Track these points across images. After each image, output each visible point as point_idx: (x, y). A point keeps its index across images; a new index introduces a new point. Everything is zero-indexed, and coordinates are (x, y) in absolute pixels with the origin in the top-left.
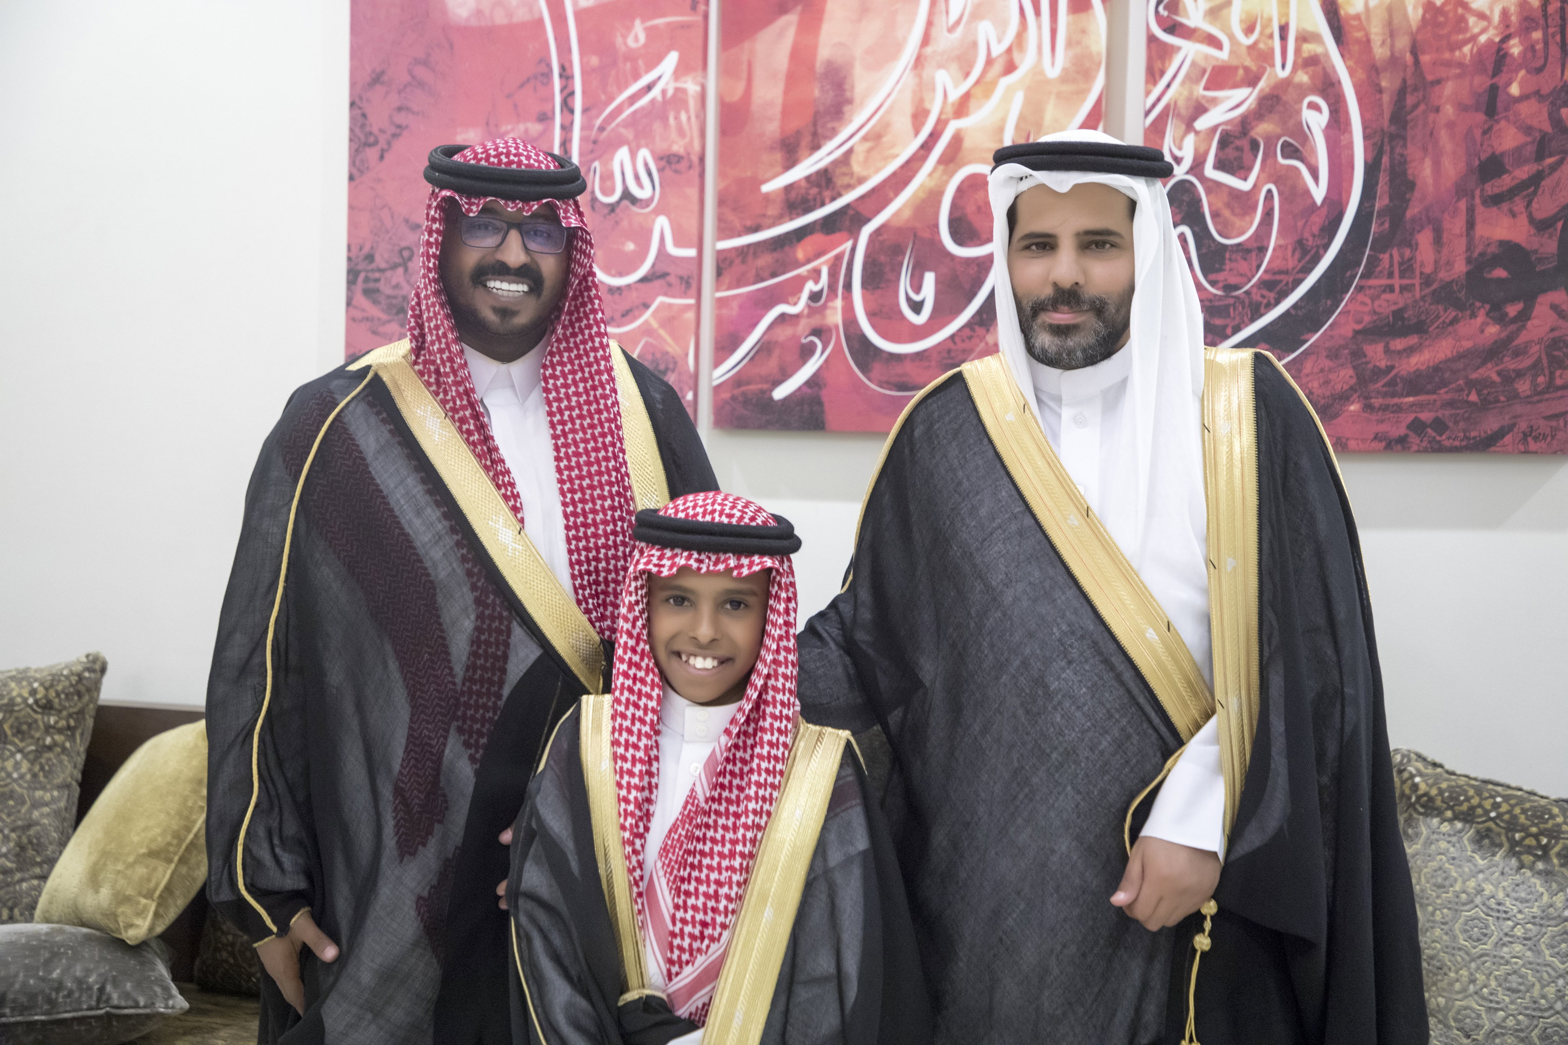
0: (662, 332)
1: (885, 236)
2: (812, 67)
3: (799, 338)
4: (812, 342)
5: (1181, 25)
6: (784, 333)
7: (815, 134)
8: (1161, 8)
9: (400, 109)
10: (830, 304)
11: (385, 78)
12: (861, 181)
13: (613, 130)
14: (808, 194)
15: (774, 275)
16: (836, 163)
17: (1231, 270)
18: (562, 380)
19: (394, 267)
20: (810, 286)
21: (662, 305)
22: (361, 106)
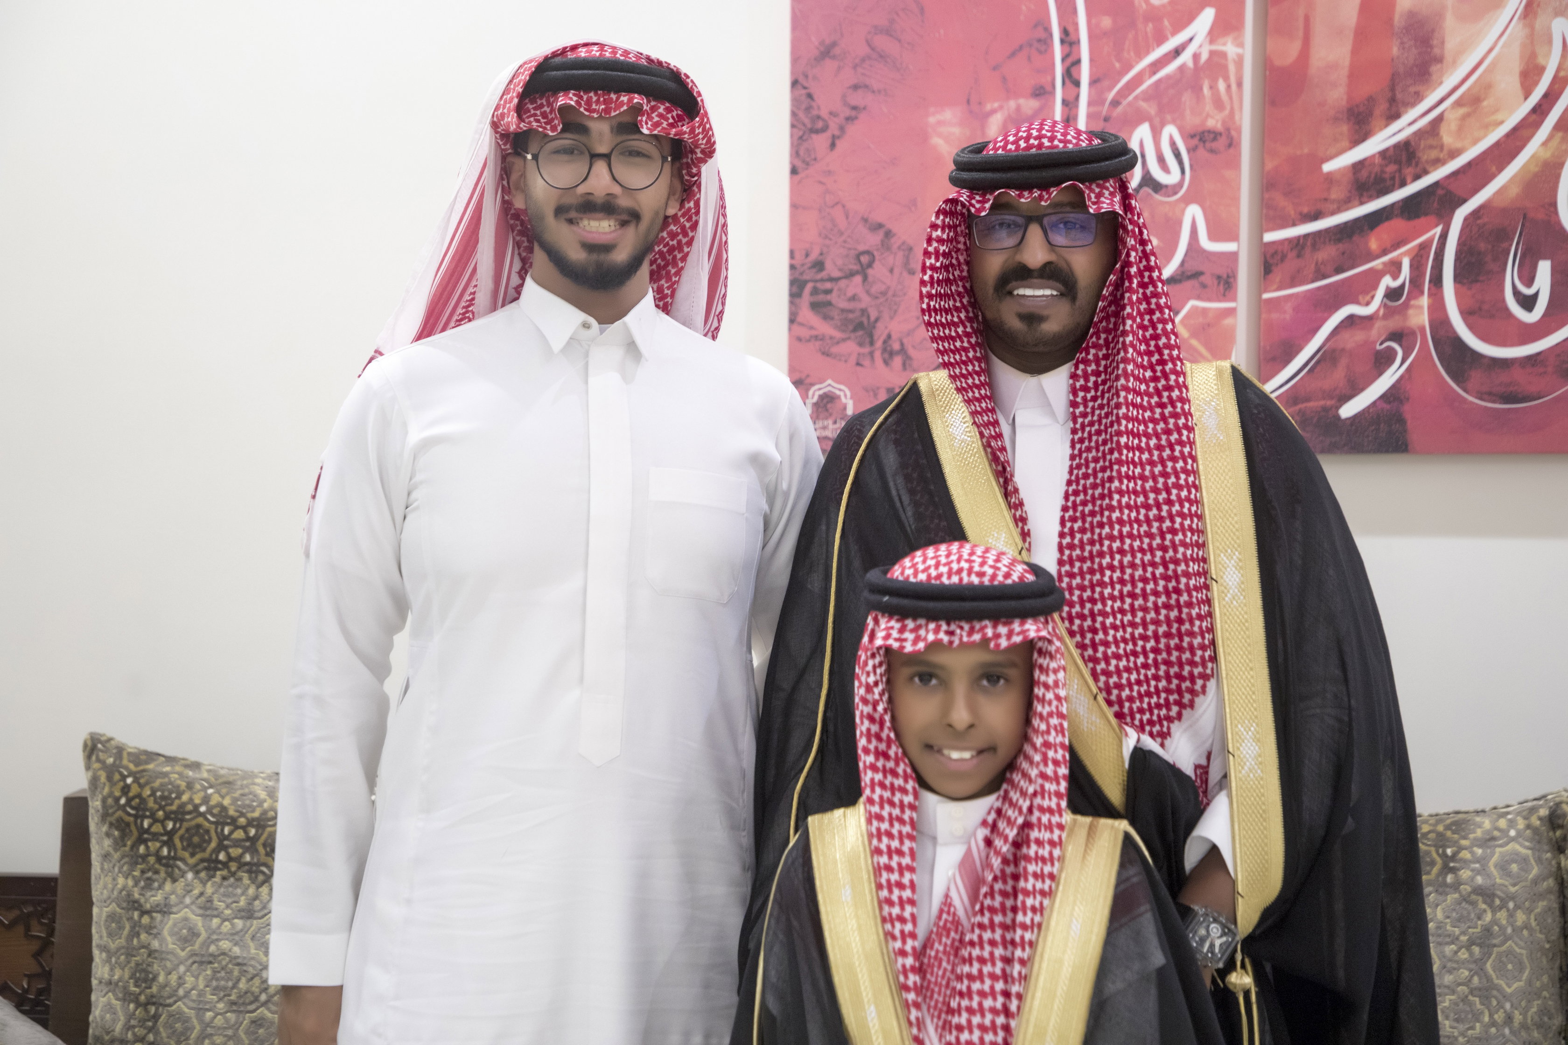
0: (1194, 342)
1: (1485, 219)
2: (1391, 19)
3: (1375, 342)
4: (1390, 348)
6: (1353, 339)
7: (1393, 100)
9: (856, 87)
10: (1412, 302)
11: (837, 51)
12: (1454, 154)
13: (1129, 104)
14: (1383, 172)
15: (1339, 270)
16: (1419, 134)
19: (851, 275)
20: (1388, 281)
21: (1194, 310)
22: (806, 84)
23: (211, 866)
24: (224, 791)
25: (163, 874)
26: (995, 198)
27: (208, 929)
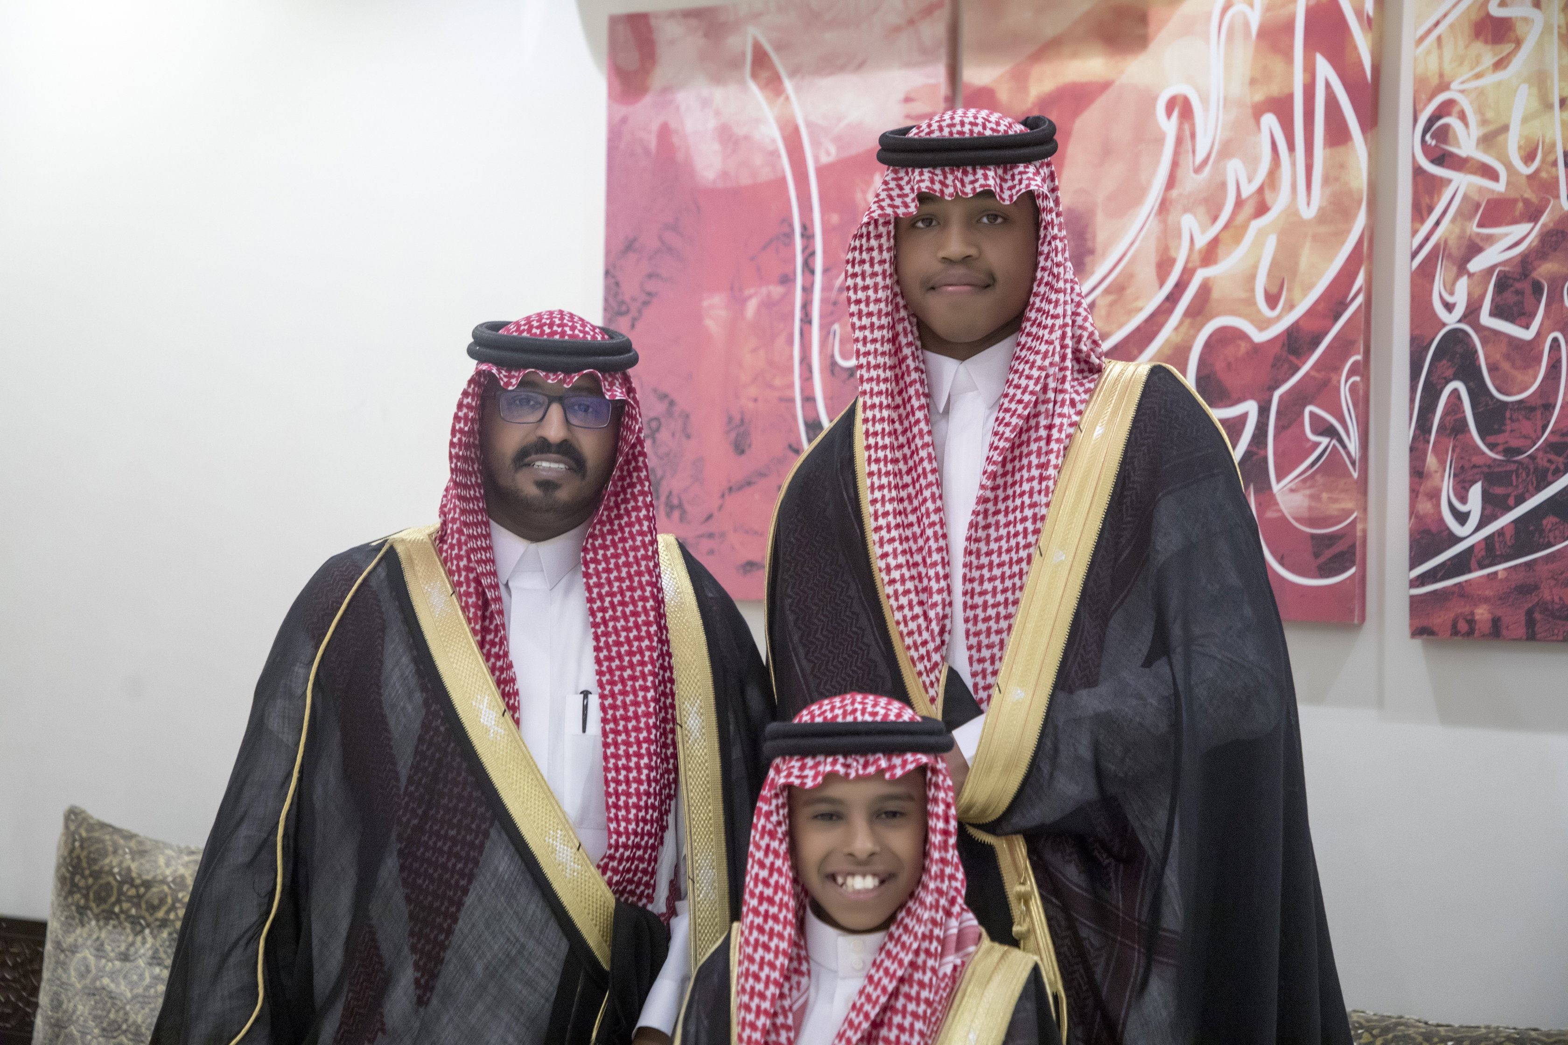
5: (1452, 155)
8: (1428, 137)
9: (650, 276)
11: (637, 245)
17: (1512, 431)
18: (603, 565)
22: (614, 273)
23: (108, 916)
24: (137, 857)
25: (77, 921)
27: (97, 967)
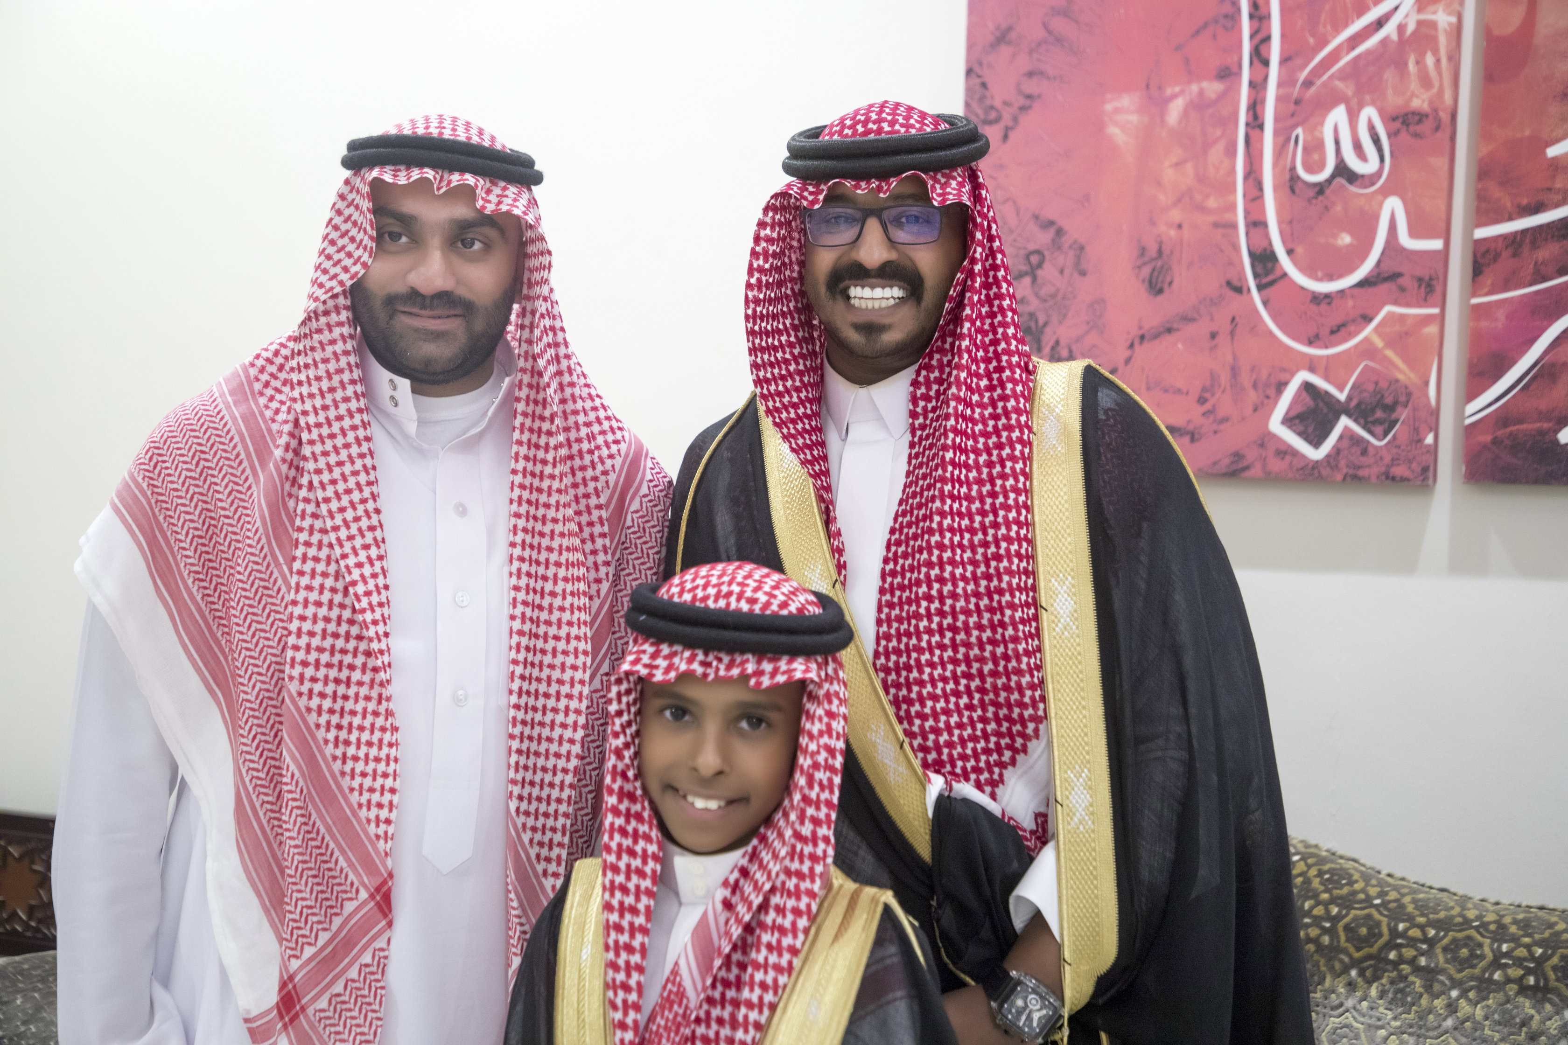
0: (1390, 353)
9: (1030, 74)
11: (1013, 35)
13: (1324, 84)
19: (1020, 277)
21: (1391, 317)
22: (979, 72)
26: (829, 189)
